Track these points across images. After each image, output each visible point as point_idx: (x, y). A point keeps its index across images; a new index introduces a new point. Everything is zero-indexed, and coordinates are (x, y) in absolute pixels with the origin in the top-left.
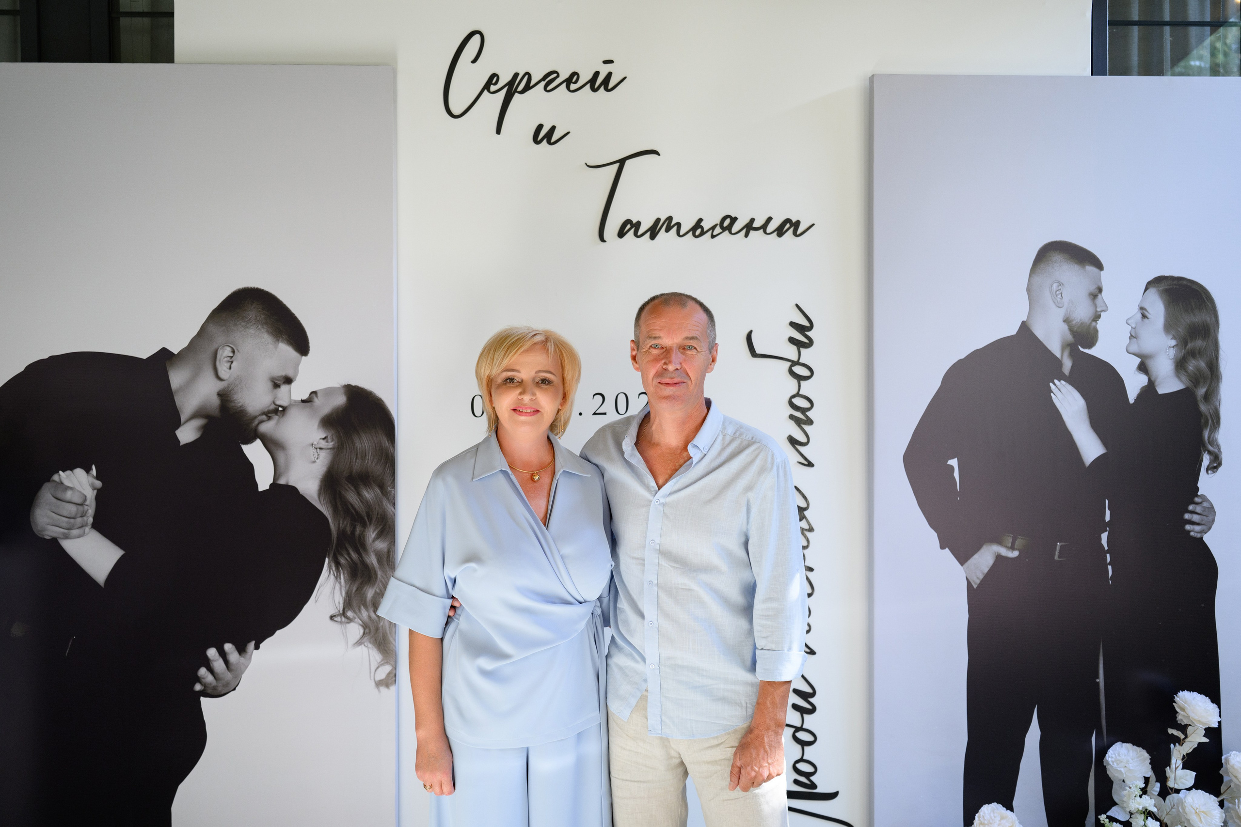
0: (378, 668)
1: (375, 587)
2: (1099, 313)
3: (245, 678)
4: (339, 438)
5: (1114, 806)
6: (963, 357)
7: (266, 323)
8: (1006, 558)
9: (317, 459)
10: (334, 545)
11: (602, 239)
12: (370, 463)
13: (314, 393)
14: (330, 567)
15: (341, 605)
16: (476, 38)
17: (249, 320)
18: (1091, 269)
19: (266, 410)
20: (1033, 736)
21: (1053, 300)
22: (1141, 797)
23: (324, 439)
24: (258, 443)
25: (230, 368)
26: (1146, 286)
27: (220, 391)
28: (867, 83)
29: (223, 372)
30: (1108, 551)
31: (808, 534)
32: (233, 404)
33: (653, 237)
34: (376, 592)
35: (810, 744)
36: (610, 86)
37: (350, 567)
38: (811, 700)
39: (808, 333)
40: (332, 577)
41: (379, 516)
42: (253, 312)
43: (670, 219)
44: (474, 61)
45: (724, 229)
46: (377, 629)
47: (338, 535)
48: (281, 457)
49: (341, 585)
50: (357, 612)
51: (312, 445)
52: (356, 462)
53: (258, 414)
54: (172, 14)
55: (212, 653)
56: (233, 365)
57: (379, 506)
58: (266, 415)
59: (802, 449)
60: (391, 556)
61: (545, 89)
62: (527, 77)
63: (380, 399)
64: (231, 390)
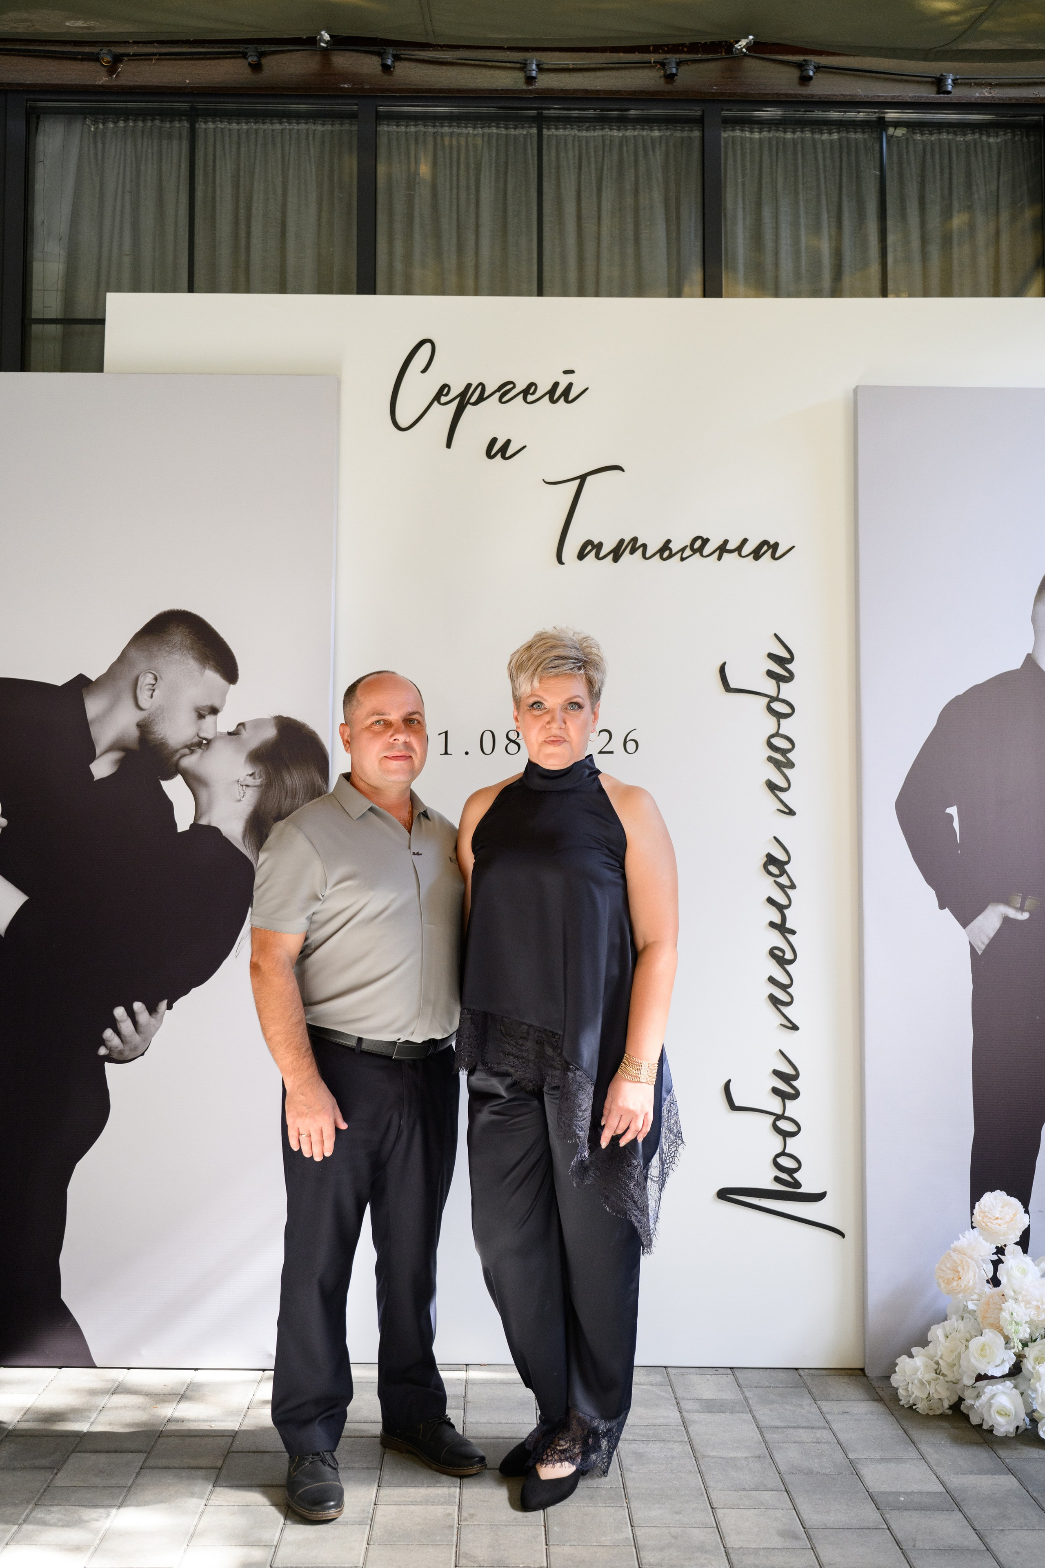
4: (268, 775)
6: (961, 693)
7: (192, 649)
8: (1015, 921)
9: (243, 797)
11: (560, 561)
13: (242, 725)
16: (426, 348)
17: (174, 644)
19: (189, 743)
23: (251, 775)
24: (179, 778)
25: (152, 697)
27: (140, 721)
28: (851, 395)
29: (144, 701)
31: (789, 891)
32: (153, 736)
33: (616, 560)
35: (793, 1134)
36: (571, 398)
38: (794, 1083)
39: (788, 666)
42: (178, 636)
43: (635, 540)
44: (424, 371)
45: (694, 551)
48: (203, 794)
51: (238, 781)
52: (285, 801)
53: (180, 747)
54: (102, 322)
55: (120, 1012)
56: (154, 694)
58: (189, 748)
59: (781, 795)
61: (500, 400)
62: (480, 388)
63: (314, 733)
64: (152, 720)
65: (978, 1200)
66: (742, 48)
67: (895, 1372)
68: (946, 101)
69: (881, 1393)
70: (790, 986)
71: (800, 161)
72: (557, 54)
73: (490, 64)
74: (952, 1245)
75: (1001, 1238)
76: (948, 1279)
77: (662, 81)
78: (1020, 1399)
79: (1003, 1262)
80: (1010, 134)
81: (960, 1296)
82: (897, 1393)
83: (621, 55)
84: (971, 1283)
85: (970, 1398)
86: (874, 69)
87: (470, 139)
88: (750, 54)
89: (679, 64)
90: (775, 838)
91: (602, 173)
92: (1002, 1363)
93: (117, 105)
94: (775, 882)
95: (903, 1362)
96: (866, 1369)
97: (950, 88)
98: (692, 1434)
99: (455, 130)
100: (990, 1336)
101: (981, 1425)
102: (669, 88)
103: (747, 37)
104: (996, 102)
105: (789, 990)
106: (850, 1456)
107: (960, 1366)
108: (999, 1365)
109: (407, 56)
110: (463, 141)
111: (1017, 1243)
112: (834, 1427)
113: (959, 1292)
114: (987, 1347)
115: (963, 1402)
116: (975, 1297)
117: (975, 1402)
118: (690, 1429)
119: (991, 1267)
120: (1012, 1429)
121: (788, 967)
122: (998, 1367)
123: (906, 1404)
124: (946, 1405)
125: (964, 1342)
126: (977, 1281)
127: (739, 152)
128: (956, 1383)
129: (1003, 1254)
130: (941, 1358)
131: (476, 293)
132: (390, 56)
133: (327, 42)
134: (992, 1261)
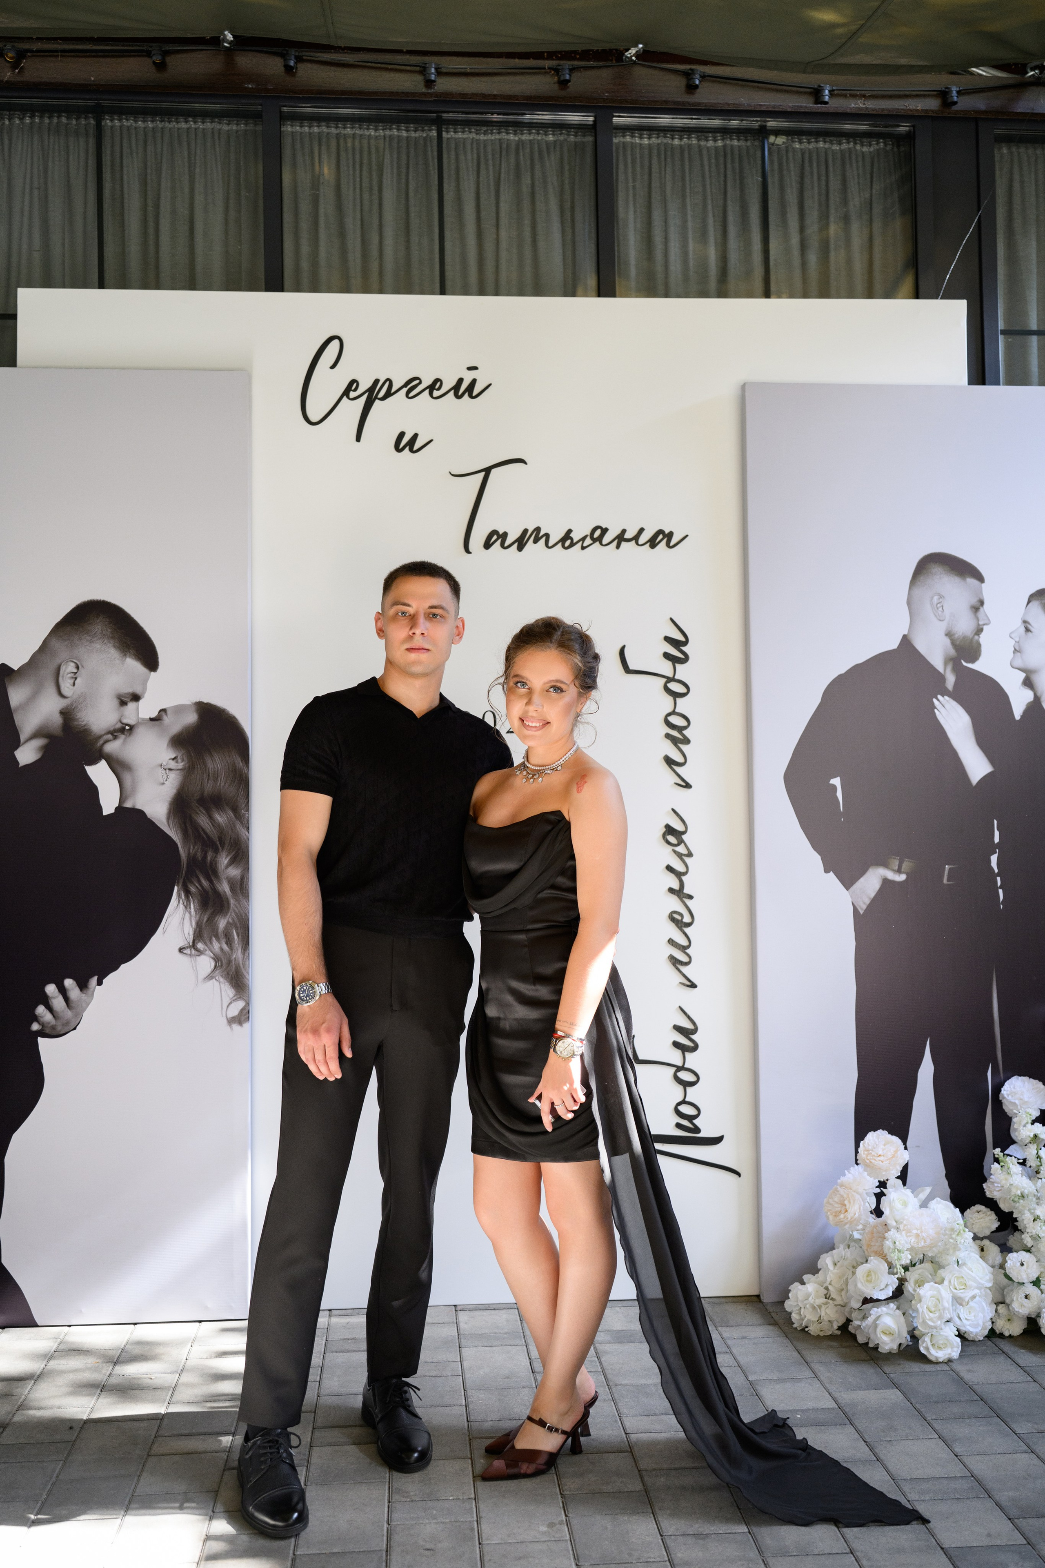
0: (230, 1003)
1: (228, 917)
2: (981, 627)
3: (87, 1016)
4: (190, 758)
5: (1012, 1144)
6: (843, 672)
7: (112, 638)
8: (893, 882)
9: (166, 781)
10: (184, 872)
11: (467, 551)
12: (222, 785)
13: (163, 711)
14: (179, 895)
15: (191, 936)
16: (336, 343)
17: (95, 634)
18: (971, 581)
19: (112, 729)
20: (926, 1071)
21: (933, 612)
22: (1032, 1124)
23: (173, 759)
24: (103, 764)
25: (74, 685)
26: (1029, 599)
27: (63, 709)
28: (739, 390)
29: (66, 689)
30: (998, 875)
31: (687, 859)
32: (76, 723)
33: (520, 548)
34: (228, 922)
35: (692, 1084)
36: (475, 394)
37: (201, 896)
38: (693, 1037)
39: (683, 648)
40: (181, 906)
41: (232, 841)
42: (98, 626)
43: (538, 529)
44: (333, 367)
45: (594, 540)
46: (229, 962)
47: (187, 861)
48: (127, 778)
49: (191, 915)
50: (208, 943)
51: (161, 765)
52: (207, 784)
53: (103, 733)
54: (14, 317)
55: (51, 989)
56: (76, 682)
57: (232, 830)
58: (112, 734)
59: (679, 769)
60: (245, 883)
61: (407, 395)
62: (387, 383)
63: (234, 718)
64: (75, 708)
65: (863, 1140)
66: (631, 56)
67: (789, 1298)
68: (824, 110)
69: (776, 1318)
70: (689, 947)
71: (687, 167)
72: (455, 58)
73: (390, 67)
74: (839, 1181)
75: (884, 1173)
76: (836, 1212)
77: (556, 86)
78: (902, 1319)
79: (885, 1195)
80: (882, 144)
81: (847, 1227)
82: (790, 1317)
83: (517, 60)
84: (857, 1215)
85: (858, 1320)
86: (756, 78)
87: (372, 141)
88: (639, 62)
89: (572, 70)
90: (673, 810)
91: (500, 174)
92: (886, 1287)
93: (23, 101)
94: (674, 851)
95: (796, 1288)
96: (761, 1296)
97: (827, 98)
98: (605, 1364)
99: (357, 132)
100: (876, 1264)
101: (867, 1343)
102: (563, 93)
103: (636, 46)
104: (870, 112)
105: (687, 951)
106: (750, 1379)
107: (847, 1291)
108: (883, 1289)
109: (309, 58)
110: (365, 143)
111: (898, 1178)
112: (734, 1351)
113: (846, 1224)
114: (873, 1274)
115: (851, 1323)
116: (860, 1227)
117: (862, 1323)
118: (603, 1359)
119: (874, 1199)
120: (895, 1347)
121: (687, 930)
122: (882, 1291)
123: (800, 1326)
124: (836, 1327)
125: (851, 1268)
126: (862, 1212)
127: (629, 157)
128: (844, 1306)
129: (885, 1187)
130: (830, 1284)
131: (381, 291)
132: (293, 57)
133: (230, 43)
134: (876, 1194)
